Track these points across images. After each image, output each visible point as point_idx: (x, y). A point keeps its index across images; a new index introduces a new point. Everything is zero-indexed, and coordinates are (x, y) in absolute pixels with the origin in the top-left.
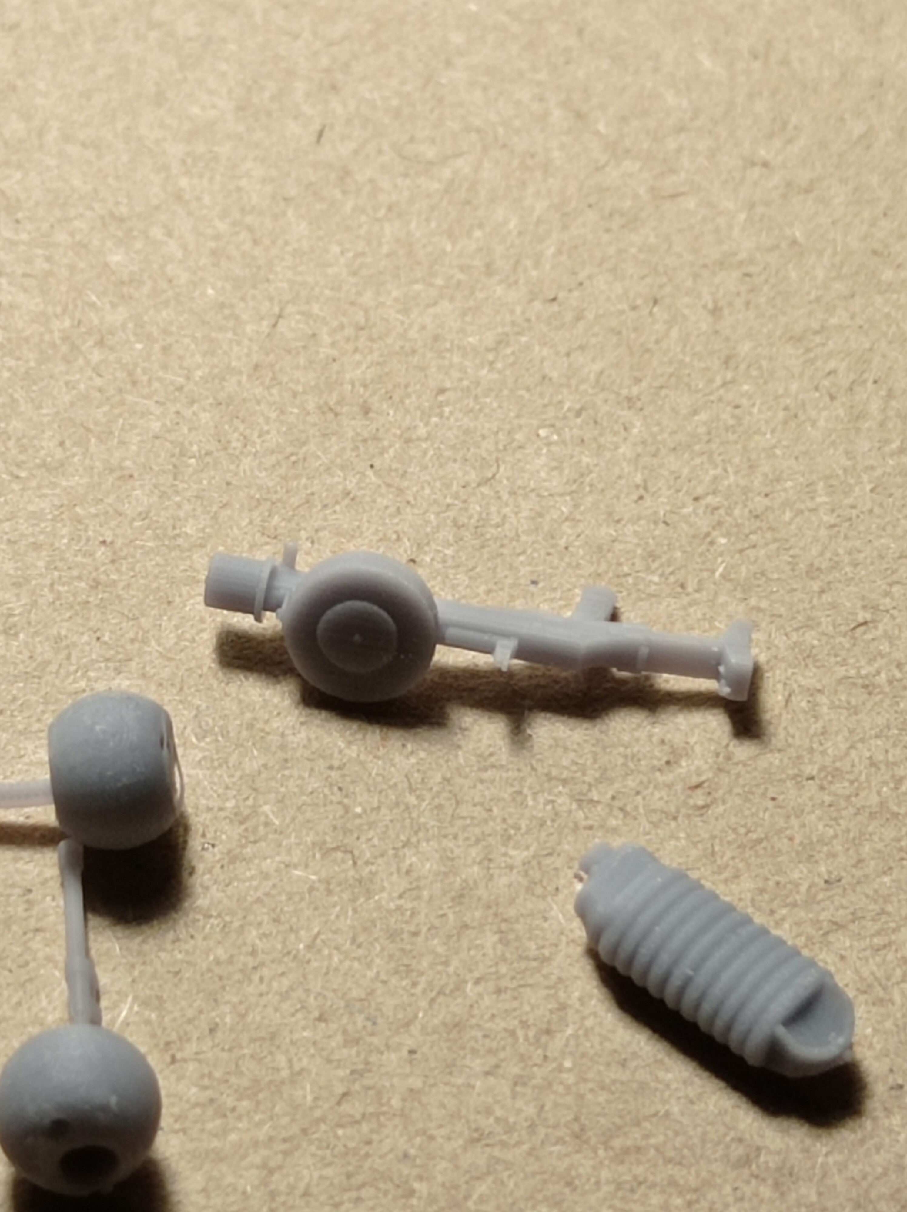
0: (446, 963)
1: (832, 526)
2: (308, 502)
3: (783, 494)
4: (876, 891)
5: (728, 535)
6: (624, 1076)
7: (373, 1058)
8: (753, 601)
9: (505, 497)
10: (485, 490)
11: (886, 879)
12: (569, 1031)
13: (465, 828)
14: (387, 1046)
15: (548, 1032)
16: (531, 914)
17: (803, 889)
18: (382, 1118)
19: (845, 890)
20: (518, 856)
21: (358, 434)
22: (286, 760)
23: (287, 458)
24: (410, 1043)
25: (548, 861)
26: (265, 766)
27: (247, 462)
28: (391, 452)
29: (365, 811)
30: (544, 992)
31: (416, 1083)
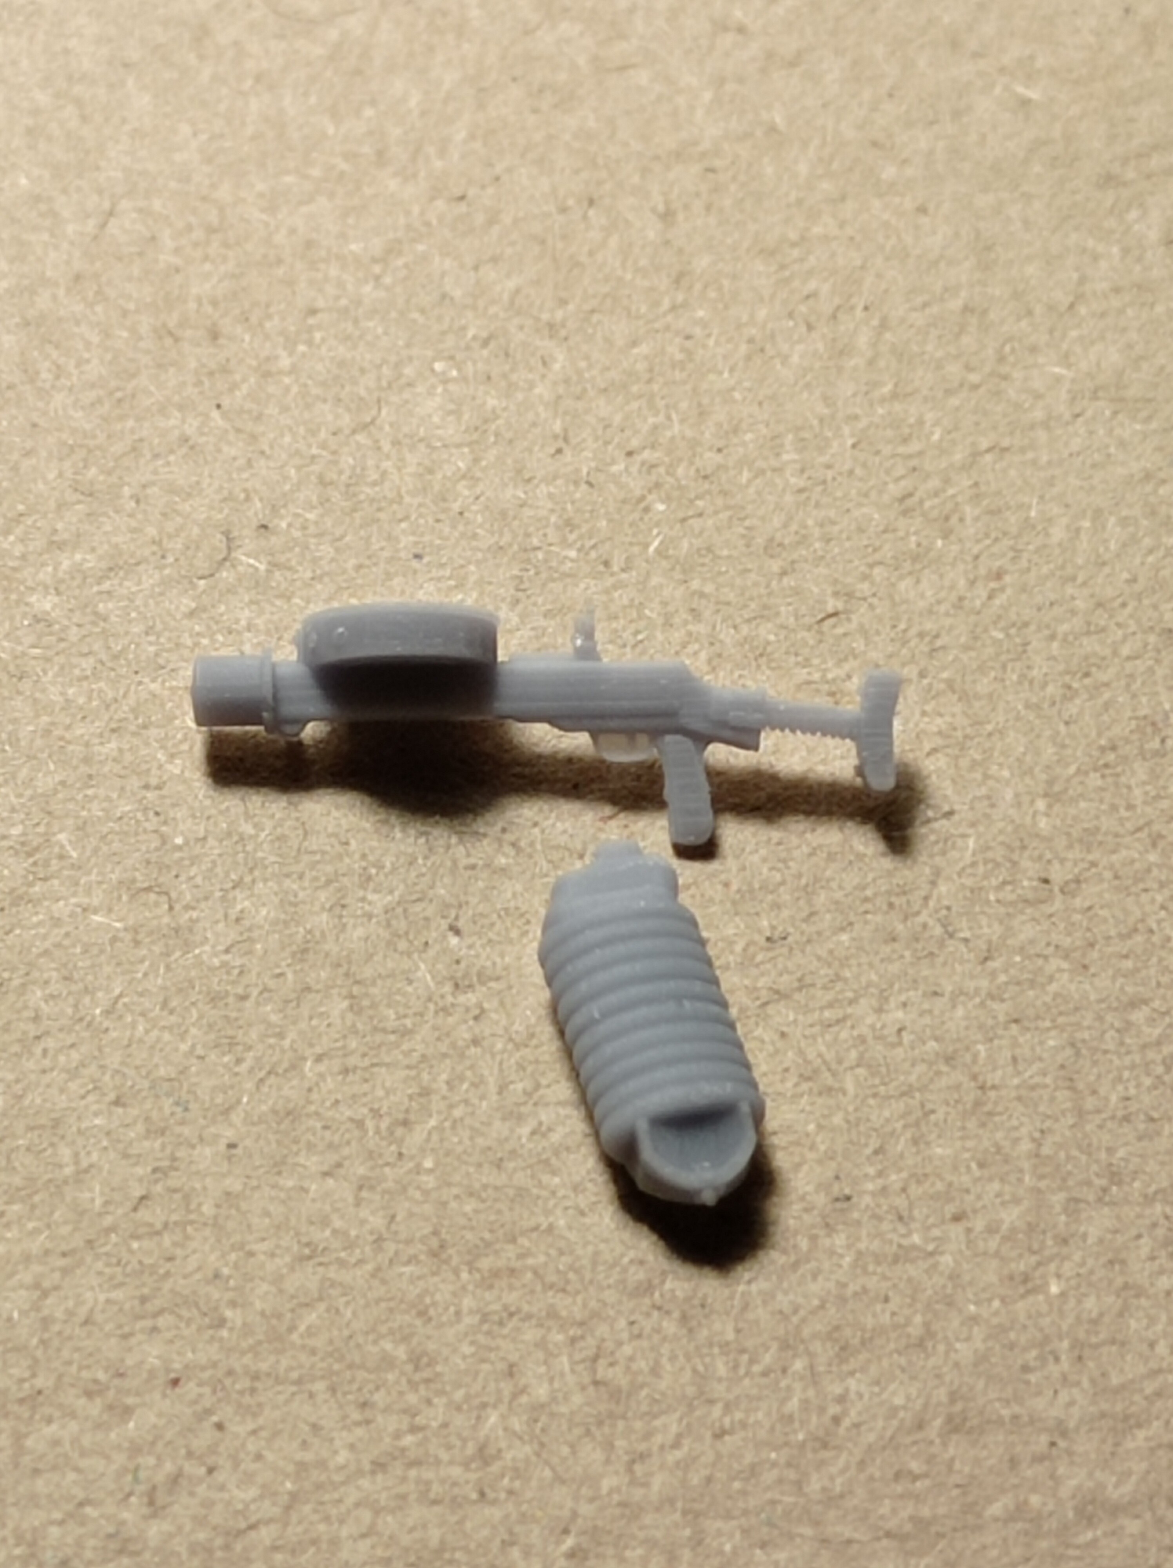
0: (281, 1036)
1: (801, 491)
2: (134, 449)
3: (741, 450)
4: (831, 952)
5: (668, 500)
6: (501, 1179)
7: (181, 1153)
8: (695, 584)
9: (386, 446)
10: (360, 438)
11: (844, 937)
12: (433, 1122)
13: (313, 866)
14: (201, 1139)
15: (405, 1123)
16: (392, 975)
17: (739, 948)
18: (189, 1229)
19: (791, 949)
20: (379, 901)
21: (203, 366)
22: (90, 777)
23: (111, 394)
24: (229, 1134)
25: (418, 908)
26: (63, 783)
27: (59, 398)
28: (245, 388)
29: (187, 843)
30: (403, 1073)
31: (235, 1185)
